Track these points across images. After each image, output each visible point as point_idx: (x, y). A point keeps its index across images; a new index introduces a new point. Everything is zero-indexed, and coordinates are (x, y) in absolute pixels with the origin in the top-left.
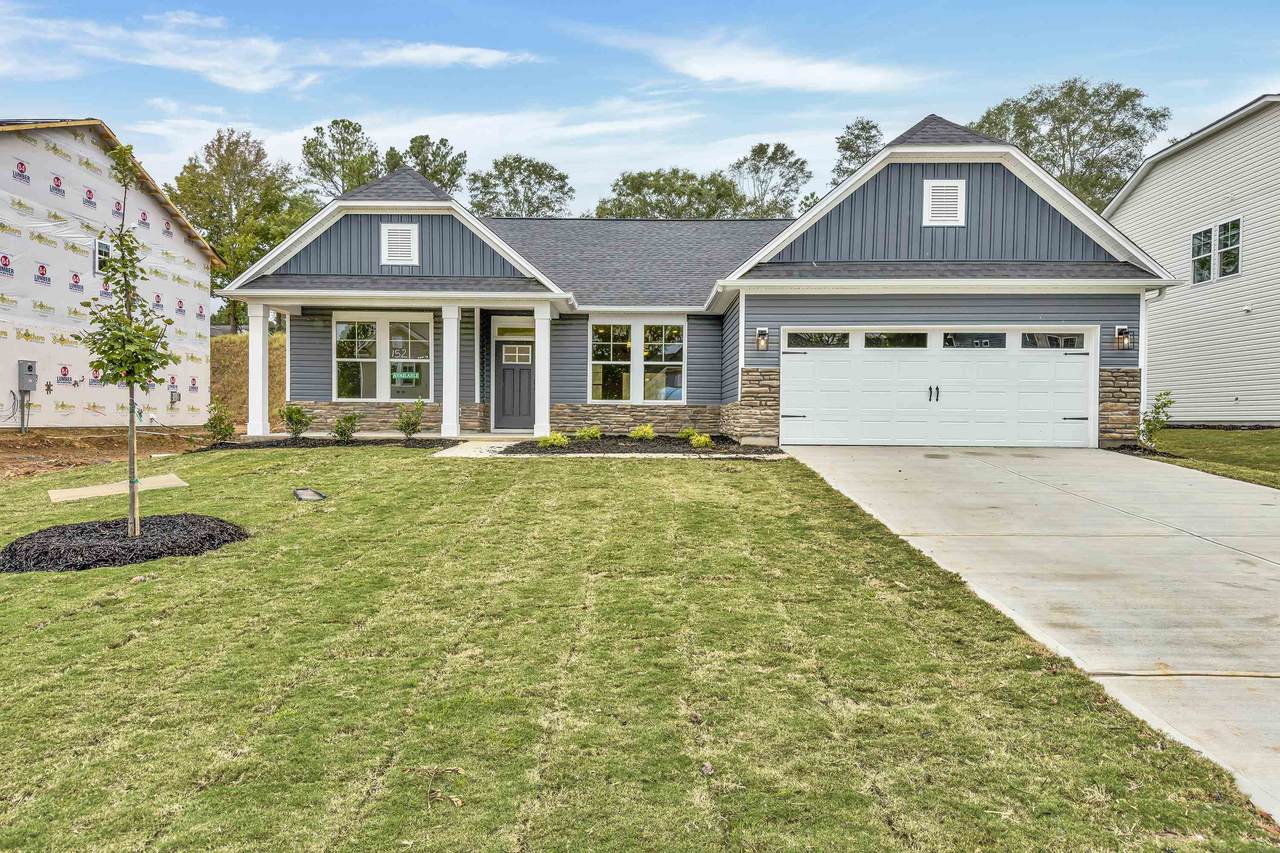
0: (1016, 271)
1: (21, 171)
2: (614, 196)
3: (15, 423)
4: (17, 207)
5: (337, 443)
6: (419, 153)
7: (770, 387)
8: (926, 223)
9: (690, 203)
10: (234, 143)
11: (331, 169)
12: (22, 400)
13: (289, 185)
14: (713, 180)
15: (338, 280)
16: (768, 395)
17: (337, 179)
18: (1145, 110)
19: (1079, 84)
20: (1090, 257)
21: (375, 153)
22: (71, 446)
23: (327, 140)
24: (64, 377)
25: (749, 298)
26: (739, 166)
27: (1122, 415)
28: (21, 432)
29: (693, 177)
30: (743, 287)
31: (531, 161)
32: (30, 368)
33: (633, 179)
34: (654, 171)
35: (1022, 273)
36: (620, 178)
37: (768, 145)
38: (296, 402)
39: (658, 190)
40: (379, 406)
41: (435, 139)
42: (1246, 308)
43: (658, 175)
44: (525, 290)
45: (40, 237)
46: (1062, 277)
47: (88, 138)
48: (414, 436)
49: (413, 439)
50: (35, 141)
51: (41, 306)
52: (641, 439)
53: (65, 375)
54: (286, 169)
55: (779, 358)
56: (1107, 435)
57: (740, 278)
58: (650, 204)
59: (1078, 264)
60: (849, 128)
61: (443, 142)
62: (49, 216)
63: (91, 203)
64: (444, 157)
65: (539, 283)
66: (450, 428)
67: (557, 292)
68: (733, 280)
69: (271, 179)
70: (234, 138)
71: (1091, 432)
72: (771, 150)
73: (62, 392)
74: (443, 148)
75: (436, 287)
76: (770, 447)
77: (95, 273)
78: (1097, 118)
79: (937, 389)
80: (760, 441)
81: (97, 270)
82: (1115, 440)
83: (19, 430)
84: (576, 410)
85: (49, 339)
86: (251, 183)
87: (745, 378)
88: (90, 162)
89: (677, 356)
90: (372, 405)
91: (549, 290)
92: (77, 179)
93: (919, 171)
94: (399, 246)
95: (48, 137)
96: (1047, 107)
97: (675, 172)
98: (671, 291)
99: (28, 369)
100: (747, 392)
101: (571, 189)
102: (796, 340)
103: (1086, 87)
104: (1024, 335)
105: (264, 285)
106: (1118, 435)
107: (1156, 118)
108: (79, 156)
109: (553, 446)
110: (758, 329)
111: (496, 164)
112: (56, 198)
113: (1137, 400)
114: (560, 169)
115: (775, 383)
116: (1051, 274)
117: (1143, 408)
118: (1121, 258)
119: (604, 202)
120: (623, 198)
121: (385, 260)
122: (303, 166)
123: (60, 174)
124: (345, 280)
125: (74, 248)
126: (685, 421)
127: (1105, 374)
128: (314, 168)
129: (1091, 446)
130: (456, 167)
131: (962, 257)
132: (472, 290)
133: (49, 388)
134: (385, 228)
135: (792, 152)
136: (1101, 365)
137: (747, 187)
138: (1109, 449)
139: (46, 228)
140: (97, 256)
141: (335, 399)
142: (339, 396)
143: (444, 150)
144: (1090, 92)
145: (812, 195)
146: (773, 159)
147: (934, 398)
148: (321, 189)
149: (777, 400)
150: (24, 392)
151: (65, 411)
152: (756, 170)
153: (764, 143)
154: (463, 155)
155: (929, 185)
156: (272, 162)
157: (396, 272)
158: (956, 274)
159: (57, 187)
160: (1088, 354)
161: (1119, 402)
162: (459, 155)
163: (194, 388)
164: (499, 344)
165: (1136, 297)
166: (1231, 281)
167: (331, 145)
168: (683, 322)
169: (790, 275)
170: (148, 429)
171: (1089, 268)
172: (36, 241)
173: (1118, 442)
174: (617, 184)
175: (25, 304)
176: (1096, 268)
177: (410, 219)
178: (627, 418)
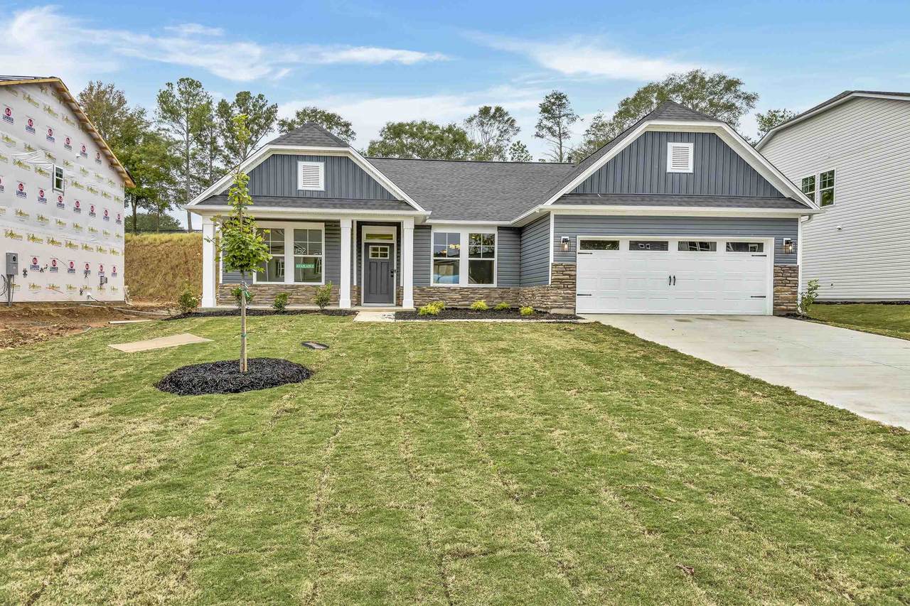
0: (724, 202)
1: (8, 115)
2: (381, 139)
3: (3, 299)
4: (5, 141)
5: (276, 312)
6: (243, 105)
7: (570, 275)
8: (669, 170)
9: (434, 146)
10: (102, 92)
11: (179, 115)
12: (9, 281)
13: (144, 125)
14: (450, 130)
15: (270, 200)
16: (568, 280)
17: (183, 121)
18: (743, 93)
19: (699, 74)
20: (768, 195)
21: (210, 103)
22: (48, 315)
23: (176, 92)
24: (35, 266)
25: (556, 217)
26: (470, 120)
27: (787, 295)
28: (8, 305)
29: (437, 127)
30: (553, 210)
31: (324, 112)
32: (14, 259)
33: (395, 127)
34: (409, 122)
35: (729, 204)
36: (386, 126)
37: (491, 108)
38: (227, 284)
39: (413, 135)
40: (287, 287)
41: (255, 94)
42: (838, 227)
43: (411, 125)
44: (399, 209)
45: (19, 163)
46: (753, 207)
47: (50, 91)
48: (325, 308)
49: (326, 310)
50: (16, 93)
51: (21, 213)
52: (478, 310)
53: (35, 264)
54: (142, 113)
55: (576, 256)
56: (778, 307)
57: (553, 204)
58: (406, 146)
59: (762, 198)
60: (547, 97)
61: (261, 97)
62: (25, 148)
63: (52, 138)
64: (261, 107)
65: (407, 204)
66: (345, 303)
67: (421, 211)
68: (548, 205)
69: (130, 119)
70: (102, 88)
71: (768, 305)
72: (493, 111)
73: (33, 276)
74: (260, 101)
75: (338, 206)
76: (570, 315)
77: (53, 189)
78: (711, 97)
79: (674, 277)
80: (563, 311)
81: (55, 187)
82: (783, 310)
83: (7, 304)
84: (423, 290)
85: (25, 237)
86: (115, 122)
87: (554, 269)
88: (51, 108)
89: (491, 254)
90: (282, 286)
91: (415, 209)
92: (44, 121)
93: (664, 138)
94: (311, 177)
95: (24, 89)
96: (679, 88)
97: (424, 123)
98: (485, 210)
99: (12, 259)
100: (556, 279)
101: (353, 133)
102: (587, 245)
103: (704, 76)
104: (728, 243)
105: (216, 202)
106: (785, 307)
107: (749, 99)
108: (43, 104)
109: (429, 314)
110: (563, 237)
111: (298, 114)
112: (29, 134)
113: (796, 285)
114: (345, 119)
115: (573, 273)
116: (746, 204)
117: (800, 290)
118: (787, 195)
119: (373, 143)
120: (388, 141)
121: (300, 187)
122: (158, 111)
123: (31, 116)
124: (273, 200)
125: (40, 171)
126: (496, 298)
127: (778, 268)
128: (165, 112)
129: (768, 313)
130: (270, 115)
131: (691, 192)
132: (362, 208)
133: (25, 272)
134: (301, 164)
135: (507, 113)
136: (775, 263)
137: (475, 135)
138: (780, 316)
139: (23, 156)
140: (55, 177)
141: (255, 282)
142: (258, 280)
143: (261, 102)
144: (707, 79)
145: (518, 143)
146: (494, 117)
147: (672, 283)
148: (170, 128)
149: (574, 284)
150: (10, 276)
151: (35, 290)
152: (482, 124)
153: (488, 106)
154: (275, 107)
155: (671, 145)
156: (131, 107)
157: (308, 195)
158: (689, 204)
159: (30, 127)
160: (766, 256)
161: (785, 286)
162: (272, 107)
163: (114, 274)
164: (367, 245)
165: (796, 220)
166: (829, 209)
167: (178, 96)
168: (495, 232)
169: (584, 203)
170: (87, 303)
171: (768, 201)
172: (17, 166)
173: (784, 311)
174: (383, 131)
175: (10, 212)
176: (773, 201)
177: (318, 158)
178: (458, 296)
